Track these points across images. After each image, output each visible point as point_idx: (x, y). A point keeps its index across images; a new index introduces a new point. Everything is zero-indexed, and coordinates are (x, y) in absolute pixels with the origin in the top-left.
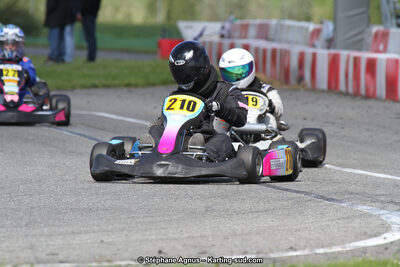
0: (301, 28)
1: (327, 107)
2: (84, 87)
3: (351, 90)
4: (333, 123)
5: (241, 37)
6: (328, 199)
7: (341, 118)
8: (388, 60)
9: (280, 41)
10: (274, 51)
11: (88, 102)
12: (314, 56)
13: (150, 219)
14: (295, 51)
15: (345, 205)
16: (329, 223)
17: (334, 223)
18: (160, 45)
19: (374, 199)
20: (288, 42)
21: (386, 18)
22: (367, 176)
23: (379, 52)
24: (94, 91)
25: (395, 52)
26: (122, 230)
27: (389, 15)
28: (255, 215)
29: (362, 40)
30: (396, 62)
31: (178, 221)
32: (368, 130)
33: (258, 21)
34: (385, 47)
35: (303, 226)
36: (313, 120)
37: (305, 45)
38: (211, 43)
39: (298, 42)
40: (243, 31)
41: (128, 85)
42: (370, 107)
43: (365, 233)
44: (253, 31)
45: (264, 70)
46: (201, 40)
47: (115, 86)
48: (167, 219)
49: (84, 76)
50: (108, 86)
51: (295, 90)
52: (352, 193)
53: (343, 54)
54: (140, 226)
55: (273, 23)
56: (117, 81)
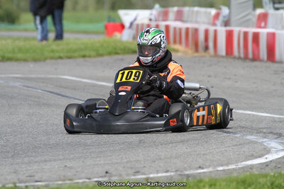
0: (206, 13)
1: (225, 67)
2: (52, 58)
3: (242, 55)
4: (230, 79)
5: (163, 20)
6: (226, 132)
7: (235, 75)
8: (268, 34)
9: (191, 22)
10: (187, 29)
11: (56, 69)
12: (216, 32)
13: (100, 150)
14: (202, 28)
15: (238, 135)
16: (227, 149)
17: (230, 148)
18: (106, 27)
19: (258, 131)
20: (197, 22)
21: (266, 3)
22: (254, 115)
23: (260, 27)
24: (60, 61)
25: (273, 28)
27: (268, 2)
28: (174, 145)
29: (249, 20)
30: (274, 35)
31: (120, 150)
32: (254, 83)
33: (176, 9)
34: (266, 24)
35: (208, 151)
36: (215, 77)
37: (209, 24)
38: (142, 25)
39: (204, 23)
40: (165, 16)
41: (84, 56)
42: (256, 67)
43: (253, 155)
44: (171, 16)
45: (180, 43)
46: (136, 22)
47: (75, 57)
48: (111, 149)
49: (53, 51)
50: (69, 58)
51: (202, 57)
52: (243, 127)
53: (236, 30)
54: (93, 155)
55: (186, 9)
56: (76, 54)
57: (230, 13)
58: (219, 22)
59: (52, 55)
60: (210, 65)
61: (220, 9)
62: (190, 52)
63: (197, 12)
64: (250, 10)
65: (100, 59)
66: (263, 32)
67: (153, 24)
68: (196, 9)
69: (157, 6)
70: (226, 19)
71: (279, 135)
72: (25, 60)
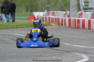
0: (62, 13)
1: (68, 31)
3: (74, 27)
4: (70, 35)
5: (48, 15)
6: (69, 52)
7: (72, 33)
8: (82, 20)
9: (57, 16)
10: (56, 18)
11: (12, 31)
12: (65, 19)
13: (27, 58)
14: (61, 18)
15: (72, 53)
17: (70, 58)
18: (29, 18)
19: (79, 52)
20: (59, 16)
21: (82, 10)
22: (78, 46)
23: (80, 18)
24: (14, 29)
25: (84, 18)
26: (21, 61)
27: (82, 9)
28: (52, 56)
29: (76, 15)
30: (84, 20)
31: (33, 58)
32: (78, 36)
33: (52, 12)
34: (82, 17)
35: (63, 58)
36: (65, 34)
37: (63, 16)
38: (41, 17)
39: (61, 16)
40: (48, 14)
41: (22, 27)
42: (78, 31)
43: (78, 60)
44: (51, 14)
45: (54, 23)
46: (39, 16)
47: (19, 28)
48: (31, 58)
49: (11, 26)
50: (17, 28)
51: (61, 27)
52: (74, 51)
53: (72, 18)
54: (25, 60)
55: (55, 12)
56: (19, 27)
57: (70, 13)
58: (66, 16)
59: (11, 27)
60: (64, 30)
61: (67, 12)
62: (57, 26)
63: (59, 13)
64: (77, 12)
65: (27, 28)
66: (81, 19)
67: (45, 17)
68: (59, 12)
69: (46, 11)
70: (68, 15)
71: (86, 53)
72: (2, 29)
